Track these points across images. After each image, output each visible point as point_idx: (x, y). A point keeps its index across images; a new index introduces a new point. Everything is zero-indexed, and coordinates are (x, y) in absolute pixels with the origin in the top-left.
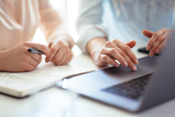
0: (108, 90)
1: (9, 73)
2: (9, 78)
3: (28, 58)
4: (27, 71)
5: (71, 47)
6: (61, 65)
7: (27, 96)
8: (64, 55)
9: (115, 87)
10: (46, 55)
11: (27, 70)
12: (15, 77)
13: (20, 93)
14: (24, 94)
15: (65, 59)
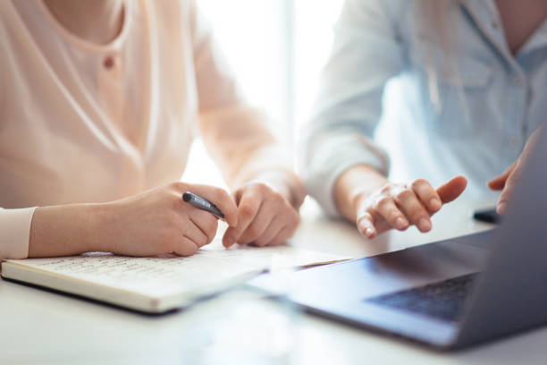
0: (383, 300)
1: (127, 259)
2: (126, 268)
3: (181, 220)
4: (176, 255)
5: (296, 202)
6: (267, 245)
7: (173, 312)
8: (274, 218)
9: (402, 293)
10: (228, 223)
11: (176, 251)
12: (141, 267)
13: (155, 302)
14: (163, 307)
15: (279, 229)
